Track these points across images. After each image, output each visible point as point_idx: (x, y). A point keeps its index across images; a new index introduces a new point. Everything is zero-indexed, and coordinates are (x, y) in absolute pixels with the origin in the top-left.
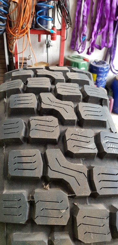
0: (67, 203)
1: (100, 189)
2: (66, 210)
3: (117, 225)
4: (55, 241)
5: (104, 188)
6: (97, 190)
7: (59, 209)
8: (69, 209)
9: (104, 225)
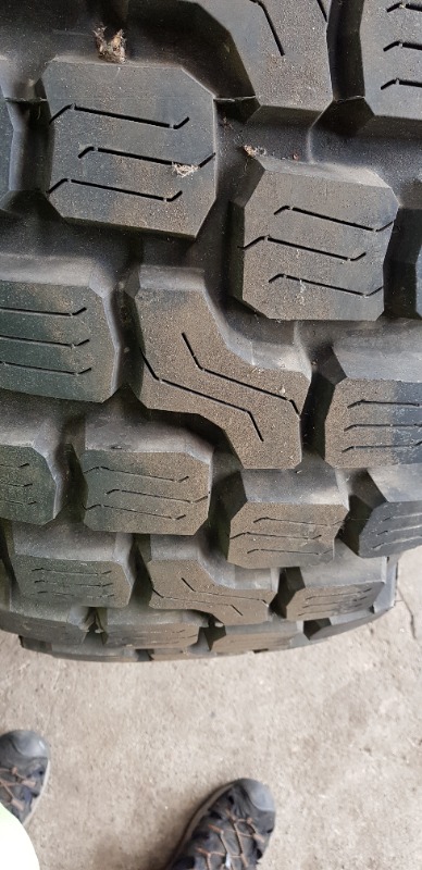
0: (210, 136)
1: (382, 88)
2: (201, 165)
3: (419, 262)
4: (140, 294)
5: (402, 83)
6: (367, 87)
7: (164, 158)
8: (215, 165)
9: (364, 254)
